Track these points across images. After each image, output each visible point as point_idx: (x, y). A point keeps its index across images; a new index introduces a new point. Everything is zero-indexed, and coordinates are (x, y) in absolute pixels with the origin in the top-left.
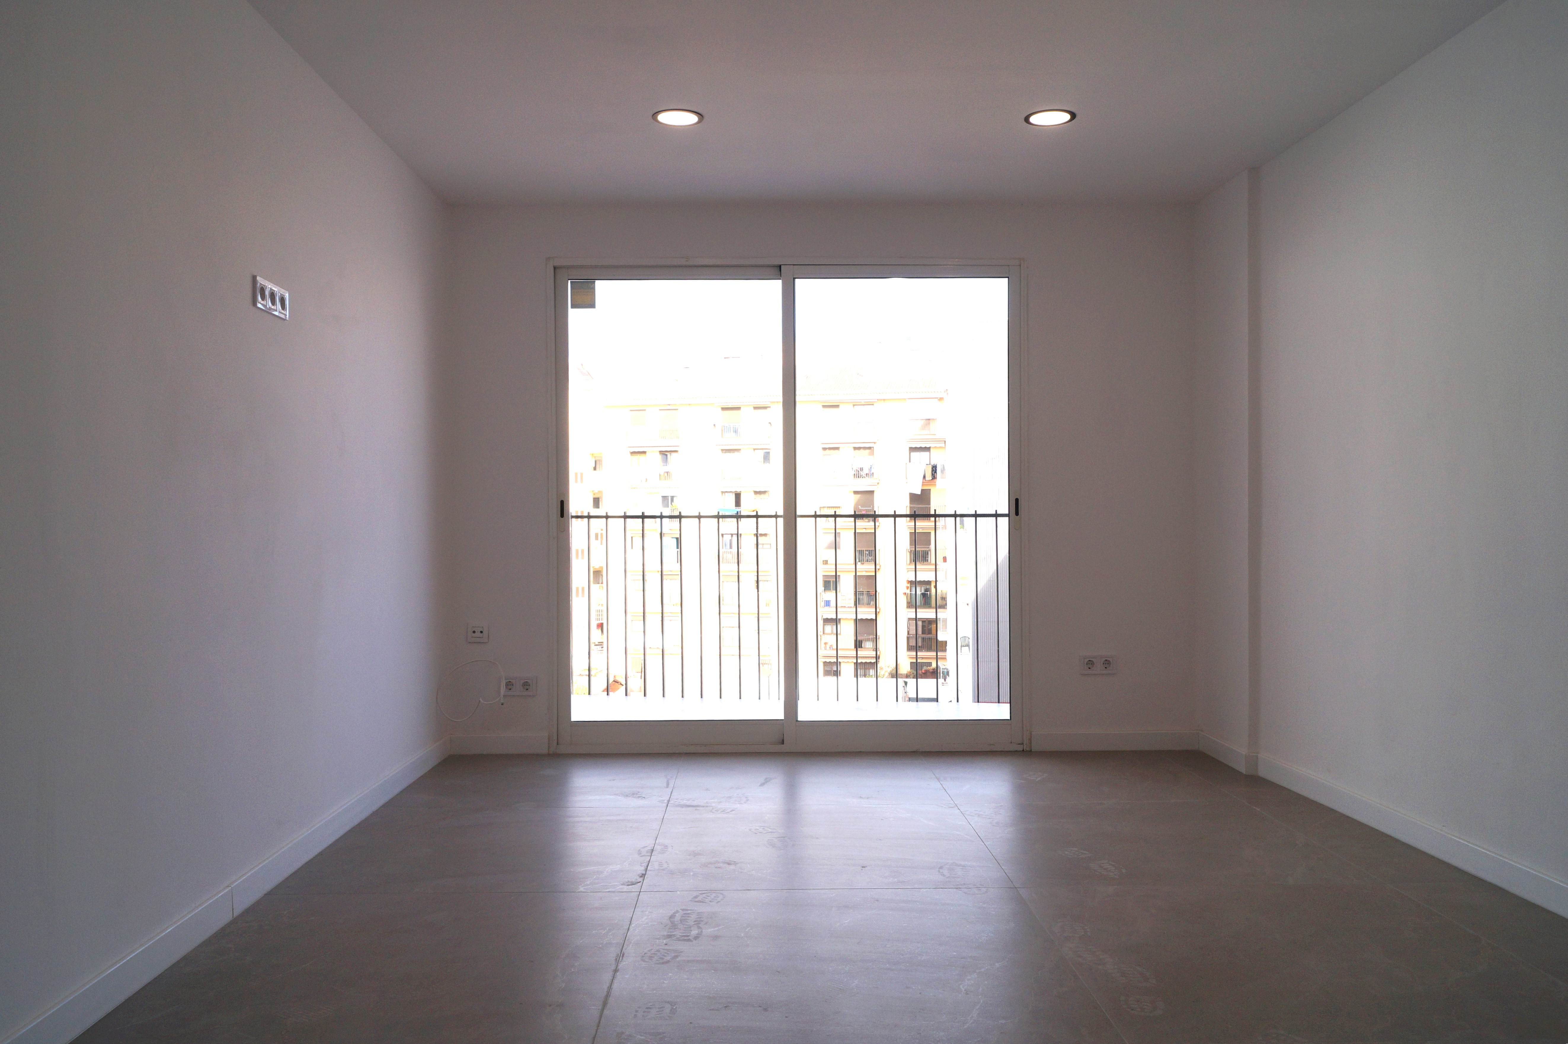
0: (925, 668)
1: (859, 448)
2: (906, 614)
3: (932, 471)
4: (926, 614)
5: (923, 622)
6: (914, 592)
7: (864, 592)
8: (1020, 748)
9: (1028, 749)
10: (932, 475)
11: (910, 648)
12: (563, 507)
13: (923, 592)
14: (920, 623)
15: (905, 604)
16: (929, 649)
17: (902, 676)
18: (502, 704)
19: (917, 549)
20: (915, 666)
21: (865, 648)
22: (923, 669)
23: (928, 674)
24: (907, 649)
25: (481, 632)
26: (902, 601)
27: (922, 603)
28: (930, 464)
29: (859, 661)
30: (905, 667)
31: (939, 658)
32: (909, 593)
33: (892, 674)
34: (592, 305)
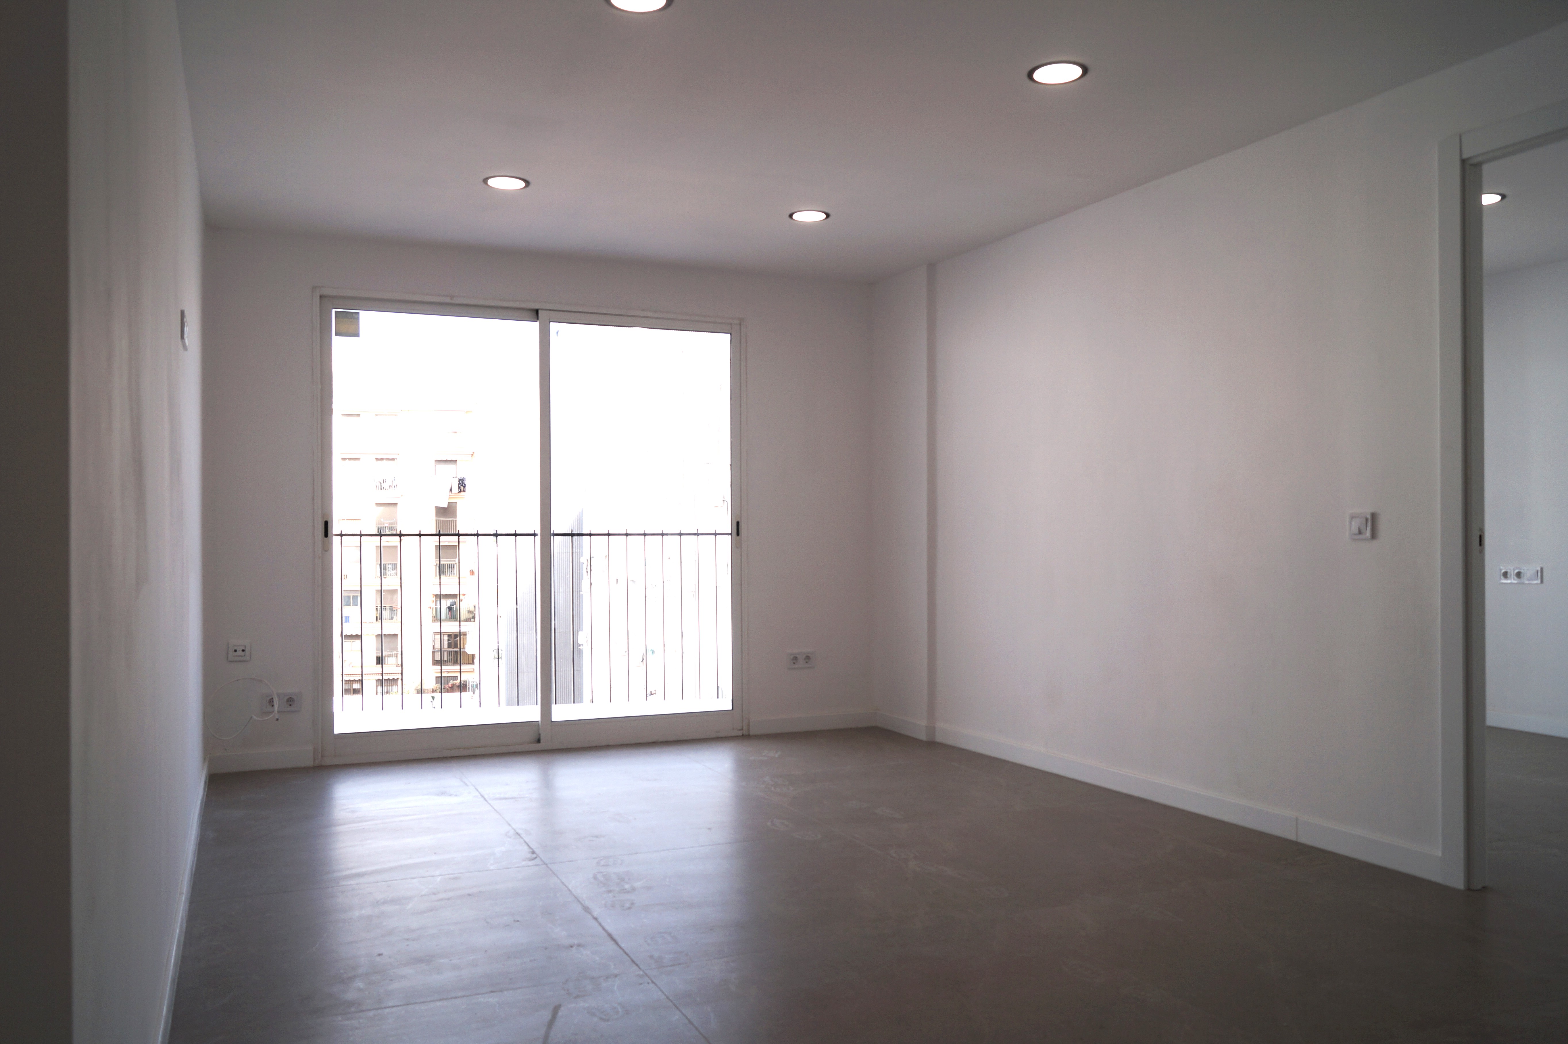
0: (451, 682)
1: (382, 459)
2: (431, 628)
3: (459, 484)
4: (451, 627)
5: (449, 636)
6: (438, 606)
7: (387, 607)
8: (740, 733)
9: (747, 734)
10: (459, 488)
11: (435, 663)
12: (327, 526)
13: (449, 605)
14: (446, 638)
15: (431, 619)
16: (455, 663)
17: (427, 691)
18: (277, 720)
19: (441, 563)
20: (440, 679)
21: (387, 664)
22: (450, 683)
23: (455, 688)
24: (433, 664)
25: (243, 651)
26: (428, 615)
27: (448, 617)
28: (456, 477)
29: (385, 677)
30: (430, 683)
31: (463, 671)
32: (435, 607)
33: (417, 690)
34: (357, 335)
